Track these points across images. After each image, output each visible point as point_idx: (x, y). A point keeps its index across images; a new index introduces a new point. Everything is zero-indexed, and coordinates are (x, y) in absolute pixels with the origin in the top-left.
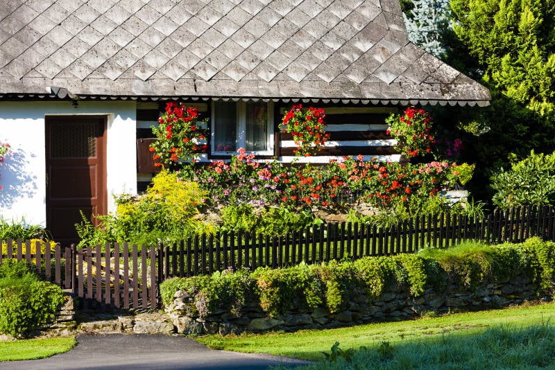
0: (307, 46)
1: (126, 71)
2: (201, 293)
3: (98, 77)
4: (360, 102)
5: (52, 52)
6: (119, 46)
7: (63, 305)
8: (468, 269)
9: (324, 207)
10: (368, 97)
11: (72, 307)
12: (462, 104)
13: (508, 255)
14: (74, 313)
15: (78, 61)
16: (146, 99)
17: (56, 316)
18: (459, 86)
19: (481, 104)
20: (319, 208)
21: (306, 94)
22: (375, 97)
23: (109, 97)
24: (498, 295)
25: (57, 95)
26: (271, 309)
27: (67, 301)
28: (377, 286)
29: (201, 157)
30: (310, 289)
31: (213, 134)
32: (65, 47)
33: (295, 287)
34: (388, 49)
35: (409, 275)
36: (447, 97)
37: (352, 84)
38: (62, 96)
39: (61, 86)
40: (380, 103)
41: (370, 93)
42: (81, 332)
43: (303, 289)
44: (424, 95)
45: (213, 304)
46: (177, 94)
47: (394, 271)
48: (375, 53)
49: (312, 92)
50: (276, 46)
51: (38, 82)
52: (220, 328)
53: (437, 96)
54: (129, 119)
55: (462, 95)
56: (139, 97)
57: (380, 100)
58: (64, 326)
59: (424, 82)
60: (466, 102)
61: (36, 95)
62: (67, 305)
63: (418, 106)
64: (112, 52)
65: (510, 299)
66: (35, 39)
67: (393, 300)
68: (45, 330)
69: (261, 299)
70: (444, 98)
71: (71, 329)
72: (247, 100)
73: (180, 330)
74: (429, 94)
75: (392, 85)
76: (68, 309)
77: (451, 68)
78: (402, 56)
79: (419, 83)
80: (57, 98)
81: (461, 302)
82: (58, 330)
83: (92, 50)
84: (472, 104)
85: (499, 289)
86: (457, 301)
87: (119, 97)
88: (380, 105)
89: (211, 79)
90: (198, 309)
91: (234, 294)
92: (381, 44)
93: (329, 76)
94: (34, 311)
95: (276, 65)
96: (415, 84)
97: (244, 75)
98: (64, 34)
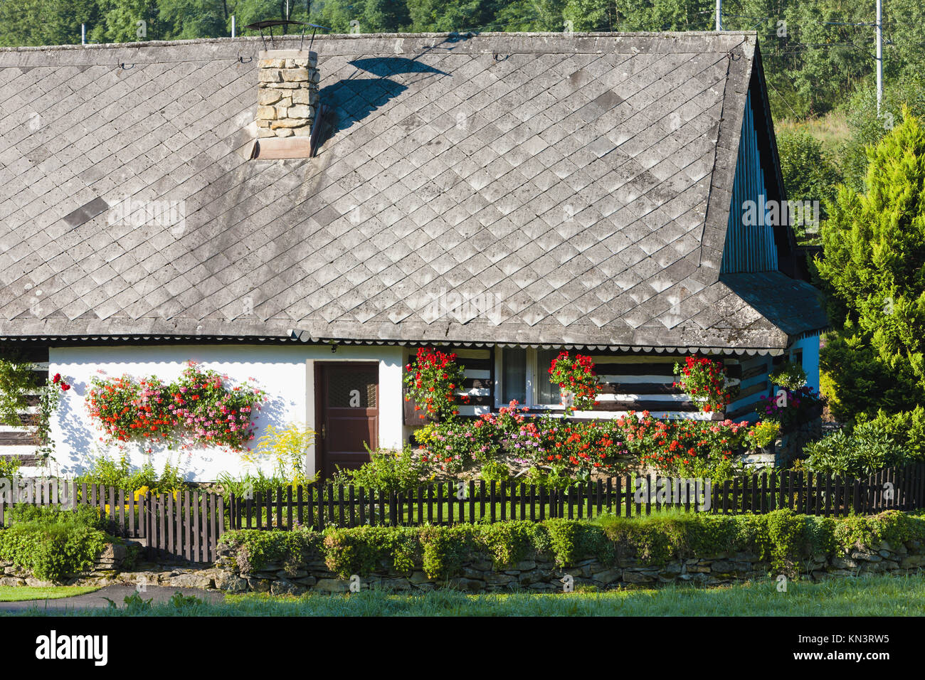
0: (594, 286)
1: (381, 313)
2: (243, 547)
3: (348, 319)
4: (631, 349)
5: (311, 291)
6: (384, 286)
7: (103, 553)
8: (647, 540)
9: (604, 469)
10: (638, 344)
11: (112, 556)
12: (751, 353)
13: (718, 526)
14: (113, 561)
15: (334, 302)
16: (415, 344)
17: (95, 563)
18: (754, 331)
19: (774, 353)
20: (599, 470)
21: (567, 340)
22: (646, 344)
23: (353, 341)
24: (705, 573)
25: (299, 339)
26: (339, 568)
27: (107, 548)
28: (502, 553)
29: (482, 410)
30: (401, 550)
31: (496, 383)
32: (326, 287)
33: (379, 548)
34: (689, 290)
35: (552, 542)
36: (733, 344)
37: (627, 328)
38: (304, 339)
39: (304, 329)
40: (653, 350)
41: (643, 339)
42: (118, 581)
43: (390, 550)
44: (706, 342)
45: (256, 560)
46: (425, 338)
47: (532, 537)
48: (671, 293)
49: (576, 337)
50: (557, 285)
51: (281, 324)
52: (272, 586)
53: (722, 343)
54: (394, 365)
55: (752, 342)
56: (408, 342)
57: (654, 347)
58: (103, 575)
59: (713, 327)
60: (755, 351)
61: (278, 338)
62: (106, 552)
63: (699, 354)
64: (375, 291)
65: (723, 578)
66: (299, 278)
67: (533, 569)
68: (84, 577)
69: (326, 558)
70: (728, 345)
71: (110, 578)
72: (503, 346)
73: (218, 585)
74: (713, 341)
75: (675, 330)
76: (108, 557)
77: (754, 310)
78: (701, 298)
79: (704, 328)
80: (299, 342)
81: (641, 578)
82: (96, 579)
83: (354, 290)
84: (763, 353)
85: (706, 566)
86: (636, 576)
87: (364, 342)
88: (653, 353)
89: (468, 322)
90: (238, 564)
91: (288, 551)
92: (682, 284)
93: (603, 319)
94: (66, 557)
95: (548, 306)
96: (701, 329)
97: (507, 318)
98: (332, 273)
